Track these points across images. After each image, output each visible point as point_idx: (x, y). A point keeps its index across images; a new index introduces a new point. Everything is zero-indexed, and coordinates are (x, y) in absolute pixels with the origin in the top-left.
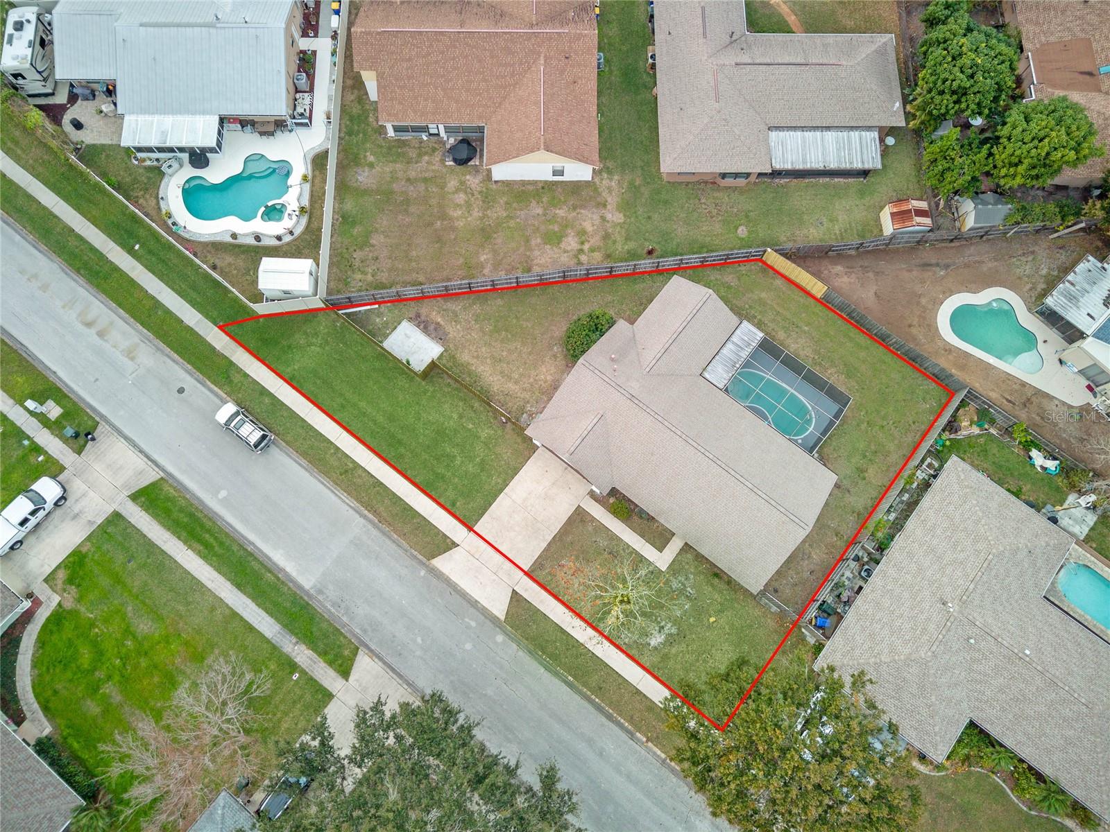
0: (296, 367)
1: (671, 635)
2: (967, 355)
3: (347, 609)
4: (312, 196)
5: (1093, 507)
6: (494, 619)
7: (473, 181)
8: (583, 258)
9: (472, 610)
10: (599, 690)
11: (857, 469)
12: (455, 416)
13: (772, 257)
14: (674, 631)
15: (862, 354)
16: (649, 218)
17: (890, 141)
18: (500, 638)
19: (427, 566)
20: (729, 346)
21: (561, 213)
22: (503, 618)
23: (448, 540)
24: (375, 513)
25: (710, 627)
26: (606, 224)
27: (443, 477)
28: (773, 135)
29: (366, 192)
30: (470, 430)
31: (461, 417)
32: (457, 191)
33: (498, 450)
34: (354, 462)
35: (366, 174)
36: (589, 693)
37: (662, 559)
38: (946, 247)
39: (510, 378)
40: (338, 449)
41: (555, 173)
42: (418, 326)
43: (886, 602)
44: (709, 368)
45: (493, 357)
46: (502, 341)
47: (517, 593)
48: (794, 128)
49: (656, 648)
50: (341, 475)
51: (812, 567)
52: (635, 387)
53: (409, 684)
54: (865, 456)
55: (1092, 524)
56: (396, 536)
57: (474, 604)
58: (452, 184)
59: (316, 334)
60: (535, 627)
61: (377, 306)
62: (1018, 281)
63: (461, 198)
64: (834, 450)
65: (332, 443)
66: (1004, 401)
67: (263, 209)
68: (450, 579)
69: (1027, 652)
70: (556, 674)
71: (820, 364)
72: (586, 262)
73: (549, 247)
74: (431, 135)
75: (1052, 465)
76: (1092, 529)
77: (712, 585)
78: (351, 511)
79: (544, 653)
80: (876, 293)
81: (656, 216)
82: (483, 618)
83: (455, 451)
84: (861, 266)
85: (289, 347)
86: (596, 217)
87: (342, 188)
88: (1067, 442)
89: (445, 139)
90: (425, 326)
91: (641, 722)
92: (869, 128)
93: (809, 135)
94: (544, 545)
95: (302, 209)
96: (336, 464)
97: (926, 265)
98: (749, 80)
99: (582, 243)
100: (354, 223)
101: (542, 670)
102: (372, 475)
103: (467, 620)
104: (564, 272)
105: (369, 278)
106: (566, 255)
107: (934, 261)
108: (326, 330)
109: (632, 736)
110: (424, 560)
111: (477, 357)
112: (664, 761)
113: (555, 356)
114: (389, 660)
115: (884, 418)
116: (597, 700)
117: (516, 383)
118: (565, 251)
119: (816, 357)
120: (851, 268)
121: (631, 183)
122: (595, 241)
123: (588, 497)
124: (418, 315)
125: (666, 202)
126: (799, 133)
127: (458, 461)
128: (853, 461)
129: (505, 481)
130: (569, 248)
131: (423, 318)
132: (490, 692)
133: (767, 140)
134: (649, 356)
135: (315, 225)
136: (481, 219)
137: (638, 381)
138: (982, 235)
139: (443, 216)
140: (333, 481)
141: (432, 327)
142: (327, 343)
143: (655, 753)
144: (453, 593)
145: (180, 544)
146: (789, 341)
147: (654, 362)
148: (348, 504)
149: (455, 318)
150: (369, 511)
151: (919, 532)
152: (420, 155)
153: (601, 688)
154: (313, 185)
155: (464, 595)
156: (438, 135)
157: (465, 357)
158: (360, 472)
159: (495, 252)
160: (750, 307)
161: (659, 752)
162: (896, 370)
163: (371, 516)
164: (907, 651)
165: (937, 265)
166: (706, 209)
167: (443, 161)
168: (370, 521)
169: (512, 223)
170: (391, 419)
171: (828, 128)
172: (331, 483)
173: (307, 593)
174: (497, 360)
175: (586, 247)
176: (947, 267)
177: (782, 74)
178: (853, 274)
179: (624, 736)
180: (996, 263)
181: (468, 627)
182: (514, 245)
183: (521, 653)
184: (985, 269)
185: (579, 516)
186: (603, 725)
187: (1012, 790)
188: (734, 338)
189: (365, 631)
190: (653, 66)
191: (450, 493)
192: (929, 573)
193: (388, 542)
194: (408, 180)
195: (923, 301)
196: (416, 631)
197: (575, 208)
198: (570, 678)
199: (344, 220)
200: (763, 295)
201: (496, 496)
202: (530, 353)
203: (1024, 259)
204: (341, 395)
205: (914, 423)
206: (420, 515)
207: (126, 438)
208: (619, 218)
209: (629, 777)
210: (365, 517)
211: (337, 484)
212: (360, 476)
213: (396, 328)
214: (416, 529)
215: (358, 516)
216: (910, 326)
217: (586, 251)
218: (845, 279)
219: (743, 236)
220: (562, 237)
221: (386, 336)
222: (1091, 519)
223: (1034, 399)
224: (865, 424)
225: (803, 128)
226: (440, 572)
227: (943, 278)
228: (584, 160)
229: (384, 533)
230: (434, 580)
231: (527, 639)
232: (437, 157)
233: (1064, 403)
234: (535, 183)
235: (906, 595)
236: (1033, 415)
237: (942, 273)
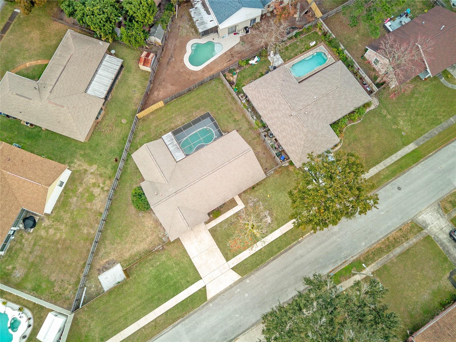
0: (98, 336)
1: (269, 214)
2: (208, 66)
4: (15, 302)
5: (275, 54)
6: (240, 281)
7: (46, 223)
8: (106, 188)
9: (233, 289)
10: (280, 249)
11: (234, 121)
12: (151, 268)
13: (140, 115)
14: (268, 212)
15: (192, 100)
16: (101, 155)
17: (113, 52)
18: (248, 281)
19: (209, 302)
20: (169, 147)
21: (81, 190)
22: (240, 277)
23: (202, 289)
24: (178, 318)
25: (271, 198)
26: (95, 173)
27: (175, 282)
28: (89, 92)
29: (26, 275)
30: (160, 264)
31: (152, 266)
32: (47, 232)
33: (173, 255)
34: (152, 321)
35: (17, 272)
36: (279, 253)
37: (240, 206)
38: (164, 53)
39: (145, 239)
40: (144, 327)
41: (61, 185)
42: (104, 272)
43: (284, 134)
44: (175, 158)
45: (133, 243)
46: (127, 236)
47: (233, 268)
48: (90, 83)
49: (272, 221)
50: (156, 329)
51: (262, 153)
52: (171, 190)
53: (253, 326)
54: (230, 117)
55: (280, 57)
56: (191, 312)
57: (231, 287)
58: (43, 233)
59: (86, 322)
60: (248, 265)
61: (86, 288)
62: (188, 36)
63: (51, 231)
64: (224, 126)
65: (140, 329)
66: (229, 62)
67: (10, 330)
68: (218, 294)
69: (315, 97)
70: (269, 263)
71: (190, 116)
72: (108, 188)
73: (94, 201)
74: (13, 234)
75: (256, 59)
76: (282, 57)
77: (257, 191)
78: (173, 329)
79: (259, 265)
80: (171, 85)
81: (101, 152)
82: (237, 285)
83: (166, 274)
84: (158, 85)
85: (86, 336)
86: (90, 176)
87: (18, 286)
88: (250, 50)
89: (18, 228)
90: (105, 268)
91: (295, 237)
92: (104, 57)
93: (95, 79)
94: (218, 250)
95: (20, 309)
96: (150, 330)
97: (168, 63)
98: (60, 91)
99: (99, 186)
100: (39, 286)
101: (265, 268)
102: (162, 315)
103: (236, 292)
104: (109, 199)
105: (70, 287)
106: (101, 195)
107: (168, 60)
108: (86, 316)
109: (299, 242)
110: (206, 302)
111: (129, 250)
112: (311, 234)
113: (143, 216)
114: (240, 331)
115: (219, 104)
116: (283, 251)
117: (148, 237)
118: (99, 195)
119: (187, 116)
120: (157, 88)
121: (81, 155)
122: (100, 180)
123: (206, 225)
124: (99, 270)
125: (97, 145)
126: (93, 82)
127: (171, 274)
128: (230, 121)
129: (187, 257)
130: (99, 193)
131: (101, 268)
132: (266, 292)
133: (90, 95)
134: (162, 180)
135: (31, 306)
136: (66, 225)
137: (170, 188)
138: (165, 39)
139: (57, 242)
140: (157, 333)
141: (107, 265)
142: (92, 317)
143: (307, 236)
144: (224, 294)
146: (176, 124)
147: (164, 178)
148: (170, 330)
149: (107, 254)
150: (176, 321)
151: (265, 112)
152: (21, 243)
153: (279, 247)
154: (10, 300)
155: (226, 290)
156: (15, 231)
157: (127, 255)
158: (158, 320)
159: (85, 225)
160: (156, 132)
161: (307, 234)
162: (203, 92)
163: (179, 321)
164: (303, 135)
165: (170, 59)
166: (108, 131)
167: (29, 233)
169: (75, 213)
170: (140, 297)
171: (97, 71)
172: (158, 335)
174: (134, 242)
175: (101, 185)
176: (172, 56)
177: (64, 77)
178: (161, 89)
179: (298, 245)
180: (178, 40)
181: (239, 292)
182: (86, 216)
183: (256, 274)
184: (178, 45)
185: (213, 232)
186: (292, 252)
187: (353, 122)
188: (167, 144)
190: (31, 125)
191: (183, 282)
192: (280, 116)
193: (192, 316)
194: (30, 253)
195: (181, 70)
196: (233, 316)
197: (81, 183)
198: (271, 258)
199: (36, 291)
200: (154, 125)
201: (192, 263)
202: (137, 226)
203: (180, 30)
204: (120, 318)
205: (224, 95)
206: (187, 298)
208: (95, 167)
209: (312, 249)
210: (178, 323)
211: (159, 332)
212: (160, 320)
213: (100, 282)
214: (192, 302)
215: (177, 327)
216: (189, 79)
217: (103, 186)
218: (161, 93)
219: (126, 122)
220: (92, 194)
221: (102, 288)
222: (278, 56)
223: (232, 53)
224: (219, 111)
225: (92, 80)
226: (213, 297)
227: (175, 60)
228: (62, 171)
229: (188, 317)
230: (216, 301)
231: (252, 270)
232: (26, 235)
233: (237, 44)
234: (61, 196)
235: (284, 126)
236: (237, 56)
237: (174, 59)
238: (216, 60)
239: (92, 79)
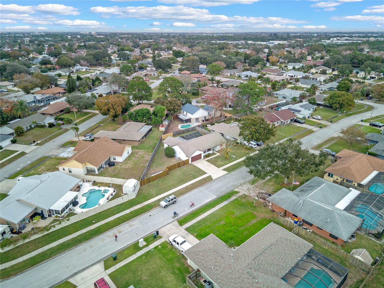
2: (189, 128)
3: (223, 191)
7: (120, 164)
13: (163, 136)
14: (233, 155)
16: (145, 148)
20: (180, 139)
21: (137, 156)
22: (228, 172)
26: (143, 152)
28: (139, 132)
32: (121, 166)
33: (190, 167)
37: (218, 154)
41: (128, 153)
47: (223, 170)
49: (236, 157)
58: (119, 167)
62: (178, 124)
63: (123, 166)
72: (151, 154)
73: (144, 158)
74: (103, 168)
79: (236, 168)
89: (105, 167)
92: (144, 125)
93: (142, 129)
94: (213, 165)
99: (146, 154)
104: (152, 157)
107: (171, 128)
123: (204, 159)
129: (197, 168)
130: (146, 156)
131: (152, 174)
136: (131, 164)
145: (199, 217)
155: (222, 176)
159: (141, 163)
167: (111, 168)
168: (201, 187)
169: (135, 161)
173: (217, 197)
182: (141, 161)
183: (236, 171)
184: (175, 125)
185: (208, 161)
189: (229, 190)
195: (178, 130)
201: (200, 169)
206: (202, 179)
207: (161, 228)
208: (143, 150)
216: (181, 131)
217: (148, 154)
220: (143, 156)
225: (140, 129)
231: (233, 170)
237: (174, 128)
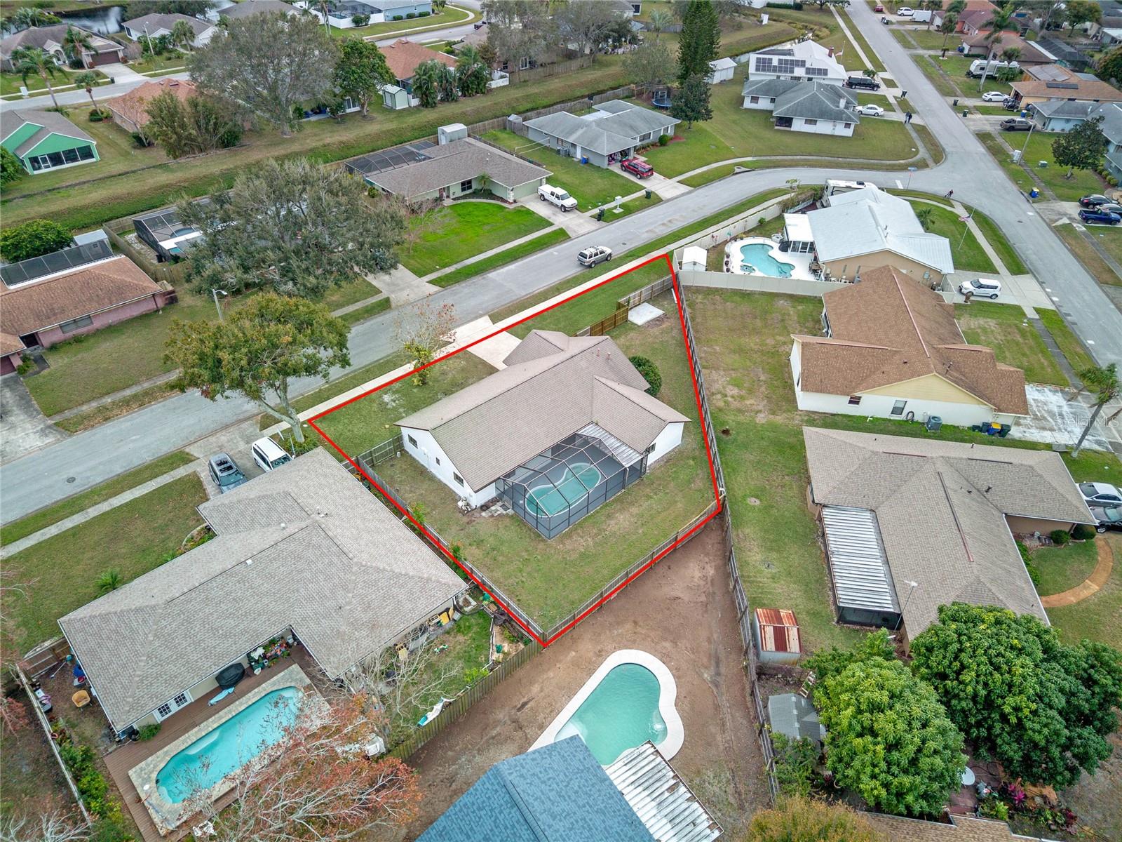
0: (634, 275)
1: (386, 404)
2: (591, 672)
3: (470, 286)
6: (438, 335)
8: (718, 396)
11: (482, 541)
16: (763, 438)
19: (485, 314)
20: (616, 442)
22: (437, 338)
23: (499, 321)
24: (527, 298)
25: (383, 424)
28: (867, 516)
29: (770, 303)
35: (786, 305)
38: (743, 689)
40: (577, 286)
42: (659, 317)
45: (632, 345)
46: (645, 350)
47: (453, 344)
48: (879, 533)
50: (557, 288)
54: (493, 549)
61: (676, 302)
62: (693, 769)
66: (525, 700)
68: (472, 321)
78: (532, 291)
81: (765, 443)
84: (714, 593)
85: (649, 273)
86: (760, 408)
88: (454, 760)
94: (480, 356)
97: (717, 660)
105: (698, 301)
106: (721, 387)
107: (723, 670)
110: (489, 313)
111: (632, 339)
114: (430, 297)
115: (530, 574)
118: (724, 388)
120: (712, 582)
122: (736, 404)
124: (668, 317)
125: (781, 452)
128: (491, 539)
131: (665, 319)
141: (657, 322)
145: (530, 240)
148: (537, 290)
149: (666, 333)
150: (531, 296)
157: (632, 334)
158: (557, 294)
160: (668, 493)
165: (718, 674)
166: (777, 478)
169: (749, 363)
171: (886, 563)
173: (486, 274)
174: (629, 346)
176: (716, 685)
178: (703, 582)
180: (722, 747)
182: (729, 363)
184: (713, 729)
191: (531, 323)
193: (507, 302)
195: (667, 644)
197: (768, 397)
200: (680, 505)
203: (731, 789)
206: (520, 312)
211: (551, 287)
213: (659, 308)
215: (527, 293)
216: (635, 623)
218: (697, 574)
219: (747, 501)
221: (652, 305)
223: (520, 733)
224: (526, 557)
225: (881, 539)
226: (479, 318)
229: (513, 301)
230: (474, 316)
236: (498, 729)
237: (706, 675)
238: (570, 698)
239: (880, 542)
